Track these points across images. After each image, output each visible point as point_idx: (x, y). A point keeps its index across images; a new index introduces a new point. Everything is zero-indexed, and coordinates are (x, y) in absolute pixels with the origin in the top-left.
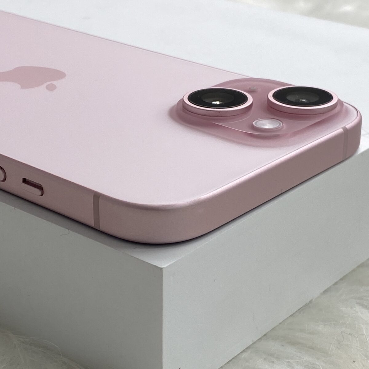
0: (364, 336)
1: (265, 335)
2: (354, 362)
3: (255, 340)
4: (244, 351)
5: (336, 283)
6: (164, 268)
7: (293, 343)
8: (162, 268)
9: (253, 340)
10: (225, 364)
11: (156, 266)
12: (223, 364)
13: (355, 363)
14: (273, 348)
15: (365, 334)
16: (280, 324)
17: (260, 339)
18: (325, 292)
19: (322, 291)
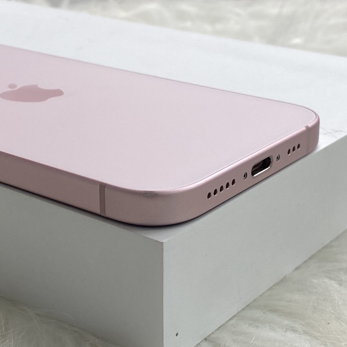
0: (337, 301)
1: (248, 306)
2: (329, 323)
3: (240, 310)
4: (230, 319)
5: (305, 262)
6: (164, 242)
7: (274, 311)
8: (163, 243)
9: (238, 310)
10: (215, 331)
11: (157, 241)
12: (214, 331)
13: (330, 325)
14: (256, 315)
15: (337, 299)
16: (260, 296)
17: (243, 309)
18: (297, 269)
19: (294, 268)
